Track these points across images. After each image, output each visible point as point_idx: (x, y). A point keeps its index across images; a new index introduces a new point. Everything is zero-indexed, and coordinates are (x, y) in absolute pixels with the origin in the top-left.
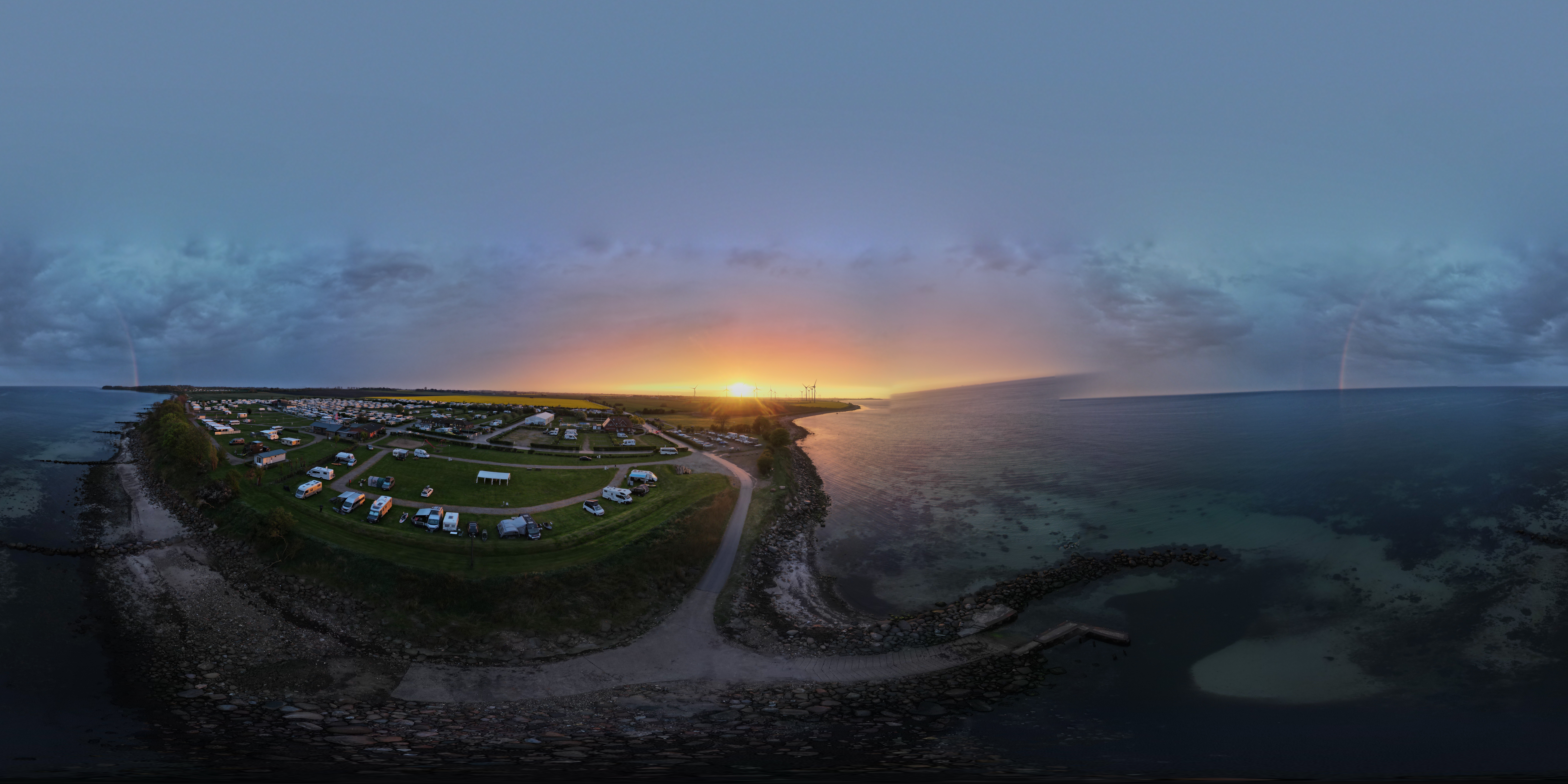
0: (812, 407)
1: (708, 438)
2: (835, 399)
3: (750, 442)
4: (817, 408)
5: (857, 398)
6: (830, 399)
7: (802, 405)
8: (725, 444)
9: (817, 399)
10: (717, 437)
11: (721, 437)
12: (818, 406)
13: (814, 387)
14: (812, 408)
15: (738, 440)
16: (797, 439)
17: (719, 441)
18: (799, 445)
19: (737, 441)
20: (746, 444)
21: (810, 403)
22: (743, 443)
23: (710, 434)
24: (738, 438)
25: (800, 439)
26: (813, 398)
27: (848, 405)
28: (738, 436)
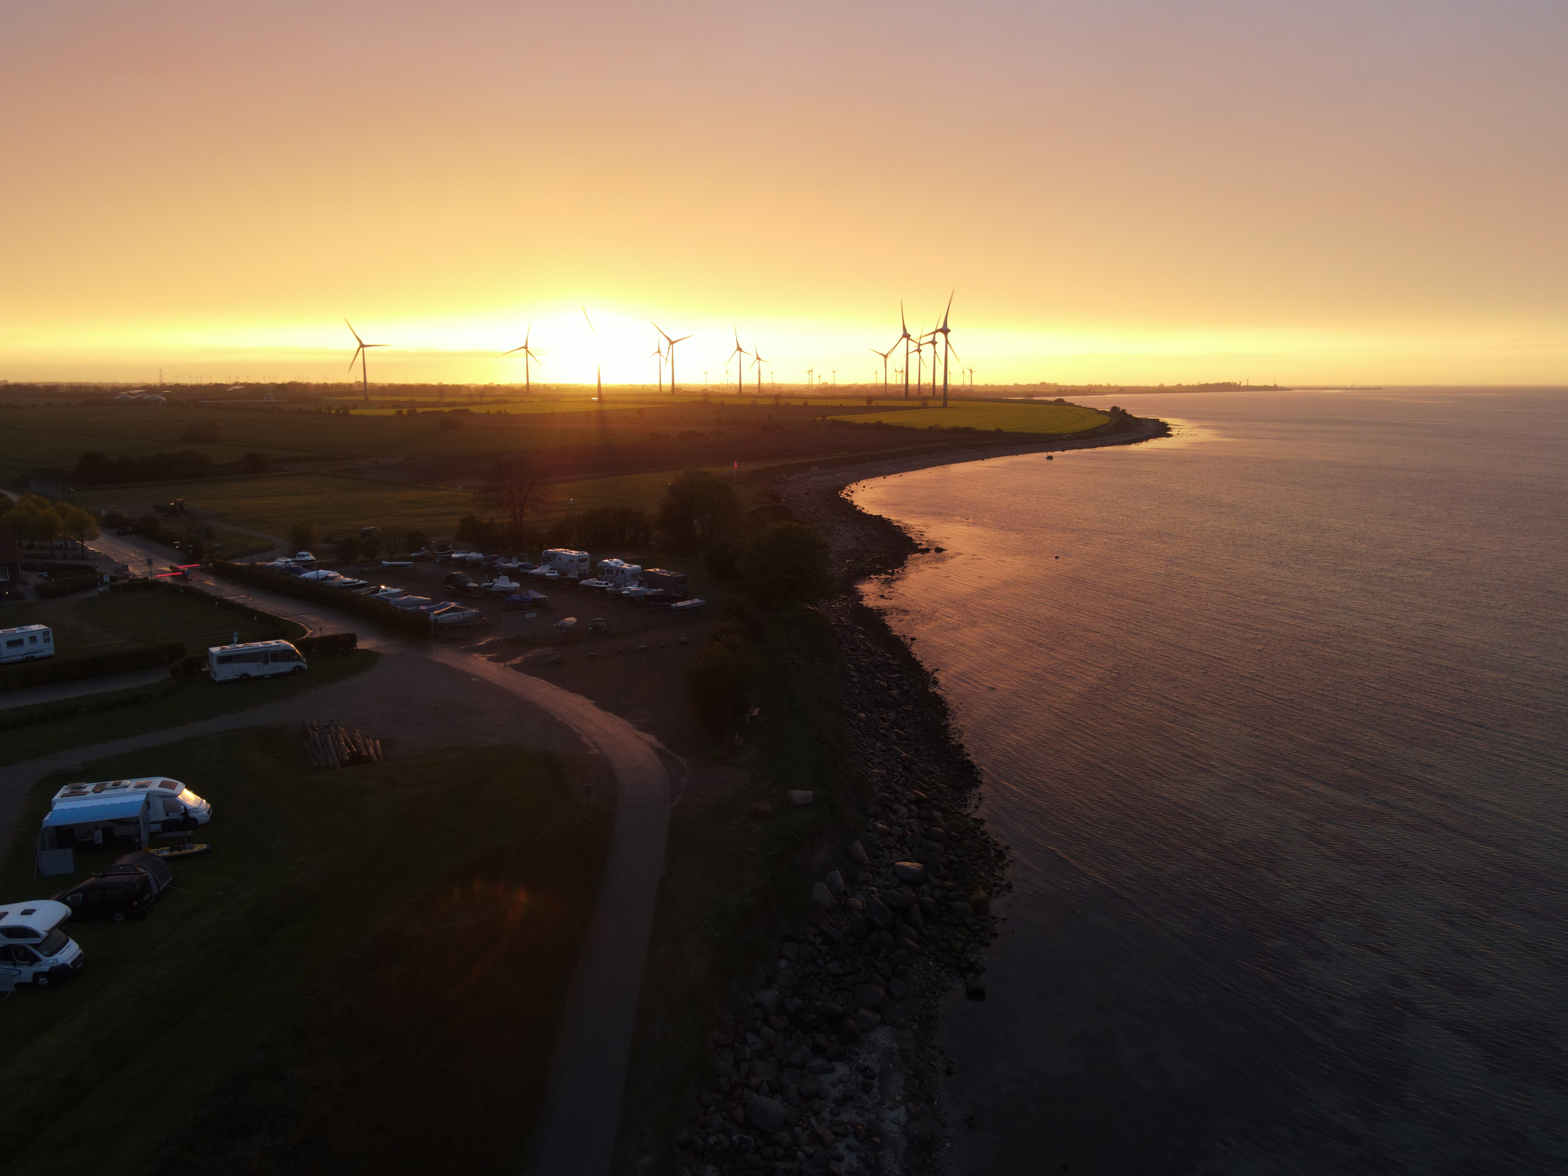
0: (930, 429)
1: (451, 579)
2: (1044, 389)
3: (649, 592)
4: (955, 430)
5: (1155, 383)
6: (1017, 390)
7: (887, 418)
8: (536, 604)
9: (956, 390)
10: (494, 573)
11: (513, 574)
12: (962, 424)
13: (945, 331)
14: (933, 432)
15: (593, 582)
16: (864, 575)
17: (506, 592)
18: (870, 602)
19: (590, 589)
20: (631, 600)
21: (925, 407)
22: (620, 596)
23: (461, 562)
24: (597, 571)
25: (878, 572)
26: (940, 382)
27: (1106, 420)
28: (594, 564)
